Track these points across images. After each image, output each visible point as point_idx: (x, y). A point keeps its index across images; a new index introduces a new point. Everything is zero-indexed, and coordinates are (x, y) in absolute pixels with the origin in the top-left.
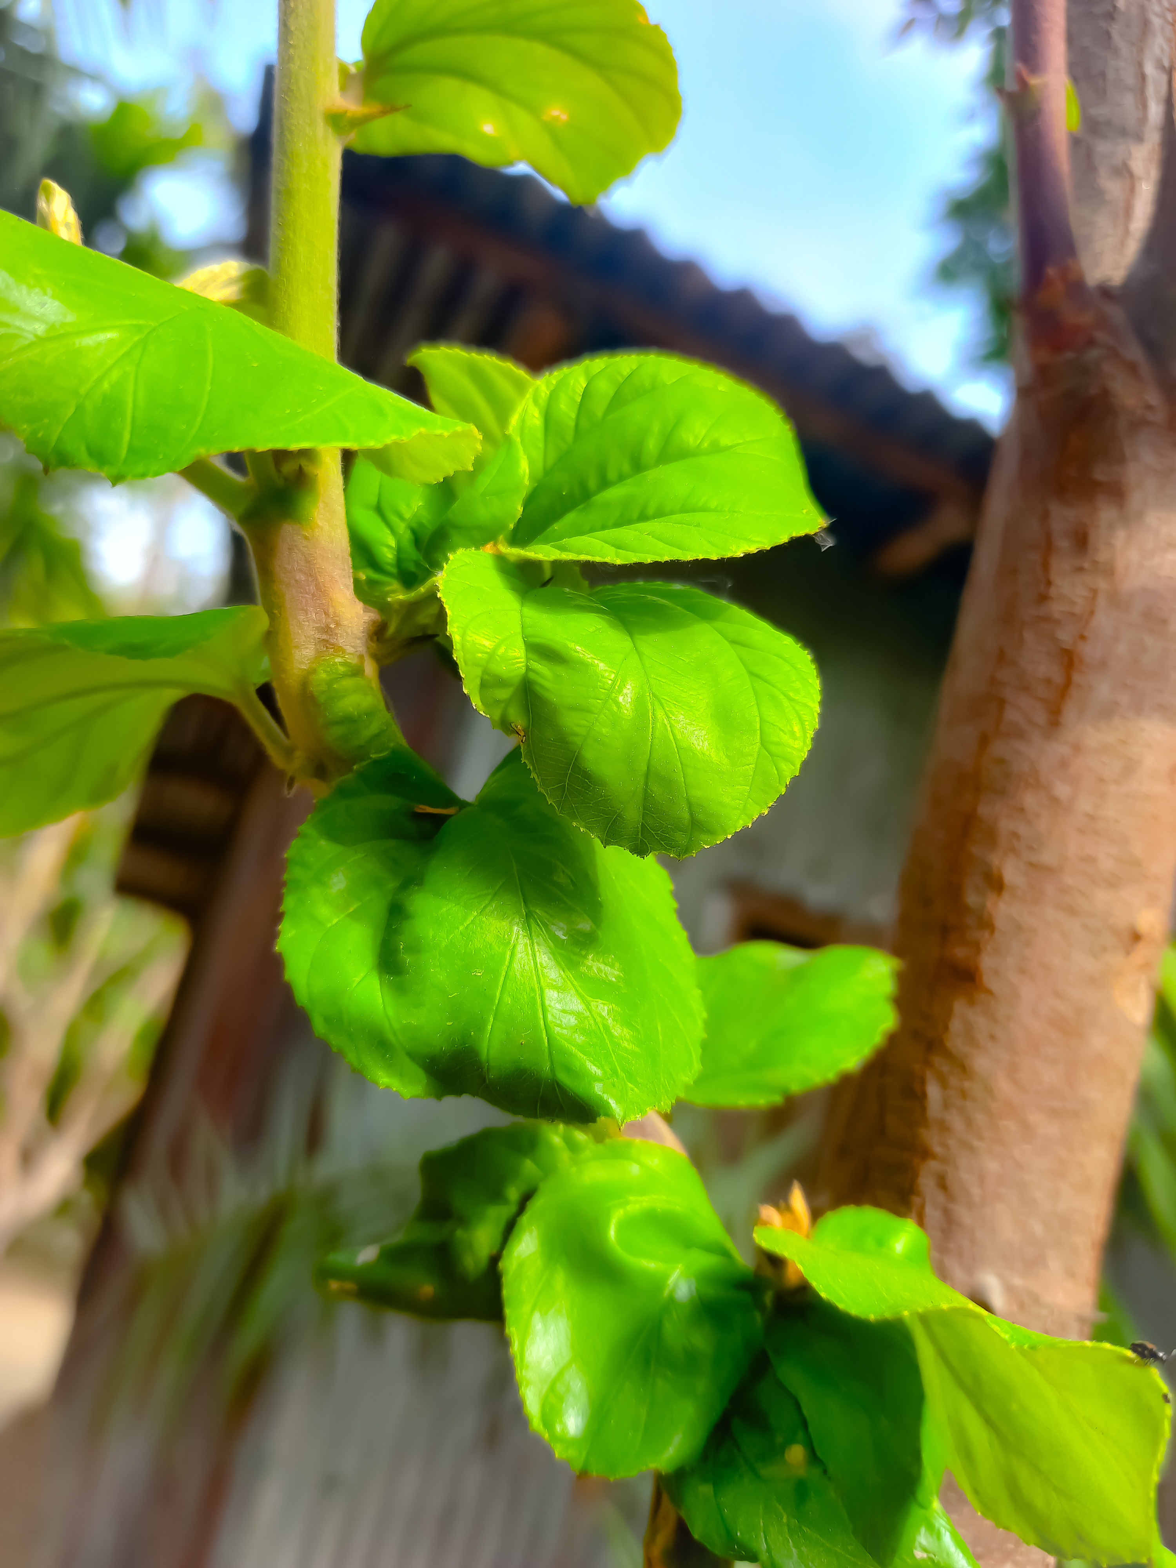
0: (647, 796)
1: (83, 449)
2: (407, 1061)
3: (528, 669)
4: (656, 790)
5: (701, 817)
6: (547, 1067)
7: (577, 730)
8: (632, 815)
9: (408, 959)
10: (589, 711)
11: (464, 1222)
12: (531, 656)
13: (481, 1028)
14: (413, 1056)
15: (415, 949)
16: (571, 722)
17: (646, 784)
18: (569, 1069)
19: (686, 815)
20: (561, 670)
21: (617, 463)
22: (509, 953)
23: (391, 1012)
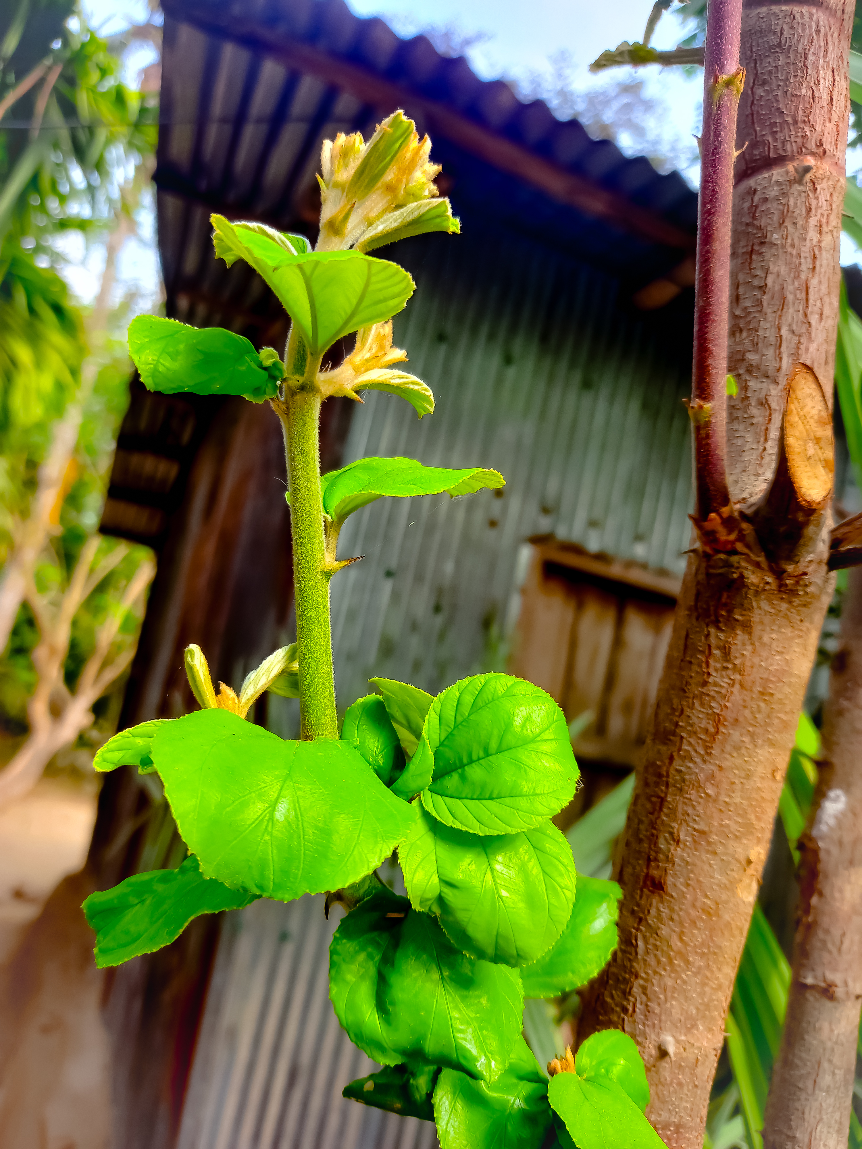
0: (497, 943)
1: (254, 885)
2: (393, 1053)
3: (440, 891)
4: (501, 942)
5: (521, 953)
6: (455, 1056)
7: (465, 919)
8: (490, 951)
9: (390, 1008)
10: (469, 910)
11: (413, 1075)
12: (442, 884)
13: (424, 1037)
14: (395, 1051)
15: (393, 1003)
16: (462, 916)
17: (497, 939)
18: (465, 1058)
19: (515, 953)
20: (455, 891)
21: (477, 752)
22: (435, 1001)
23: (384, 1034)
